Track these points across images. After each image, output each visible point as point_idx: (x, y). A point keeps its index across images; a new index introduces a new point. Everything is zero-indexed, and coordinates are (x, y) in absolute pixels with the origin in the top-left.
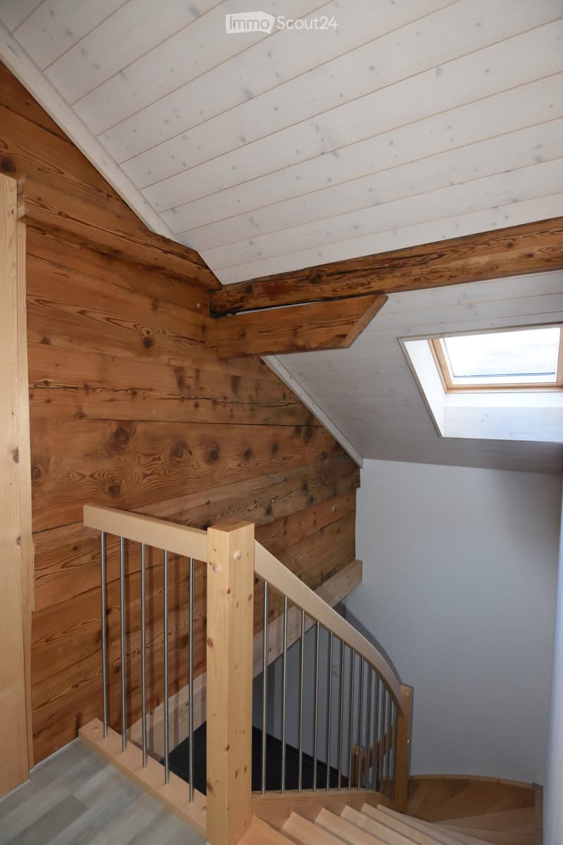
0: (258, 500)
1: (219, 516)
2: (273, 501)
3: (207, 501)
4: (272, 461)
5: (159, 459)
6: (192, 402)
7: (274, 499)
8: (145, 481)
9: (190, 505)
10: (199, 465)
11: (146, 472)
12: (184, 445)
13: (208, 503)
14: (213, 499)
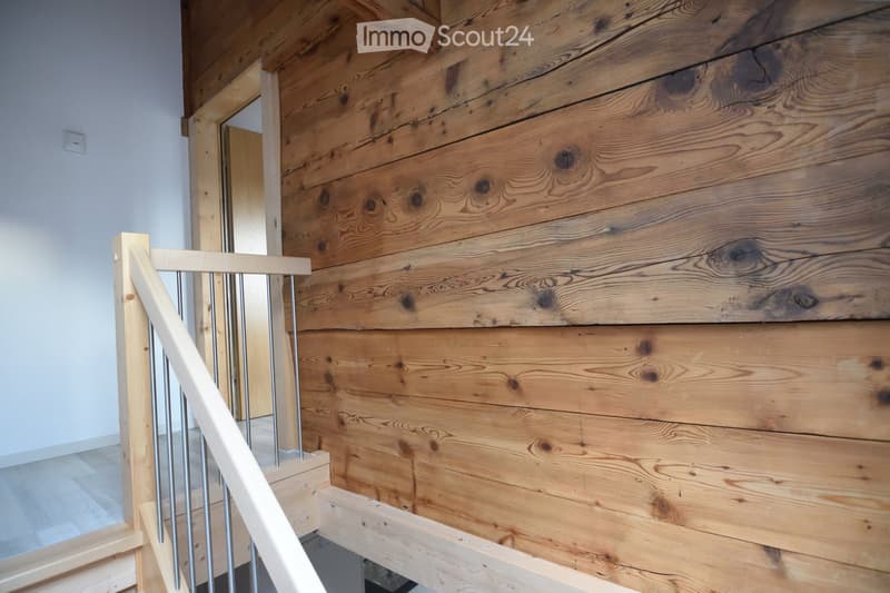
0: (509, 272)
1: (425, 289)
2: (562, 280)
3: (405, 265)
4: (559, 190)
5: (351, 215)
6: (385, 139)
7: (565, 275)
8: (342, 239)
9: (384, 268)
10: (395, 217)
11: (344, 230)
12: (377, 194)
13: (407, 268)
14: (415, 264)
